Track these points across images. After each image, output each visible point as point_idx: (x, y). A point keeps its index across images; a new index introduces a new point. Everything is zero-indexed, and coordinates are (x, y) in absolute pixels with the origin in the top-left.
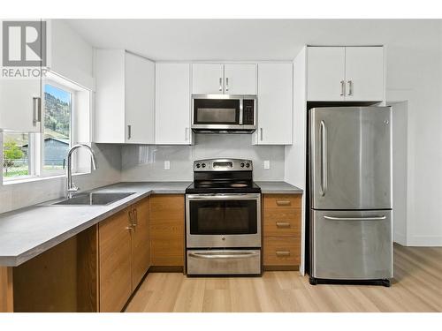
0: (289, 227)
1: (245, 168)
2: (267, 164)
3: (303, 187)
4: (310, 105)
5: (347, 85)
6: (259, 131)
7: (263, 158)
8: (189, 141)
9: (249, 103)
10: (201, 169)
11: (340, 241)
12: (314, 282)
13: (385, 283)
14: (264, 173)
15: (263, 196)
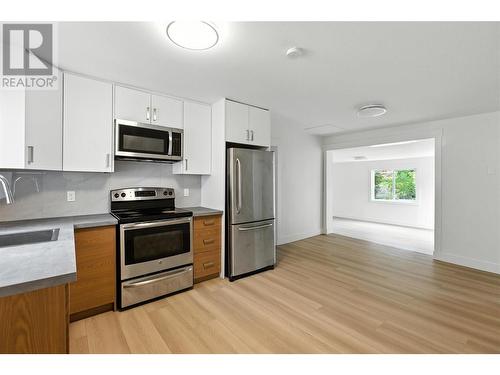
0: (212, 242)
1: (168, 196)
2: (186, 192)
3: (222, 208)
4: (229, 145)
5: (251, 134)
6: (184, 162)
7: (183, 187)
8: (111, 169)
9: (178, 136)
10: (120, 199)
11: (248, 245)
12: (232, 279)
13: (271, 268)
14: (185, 200)
15: (195, 219)
